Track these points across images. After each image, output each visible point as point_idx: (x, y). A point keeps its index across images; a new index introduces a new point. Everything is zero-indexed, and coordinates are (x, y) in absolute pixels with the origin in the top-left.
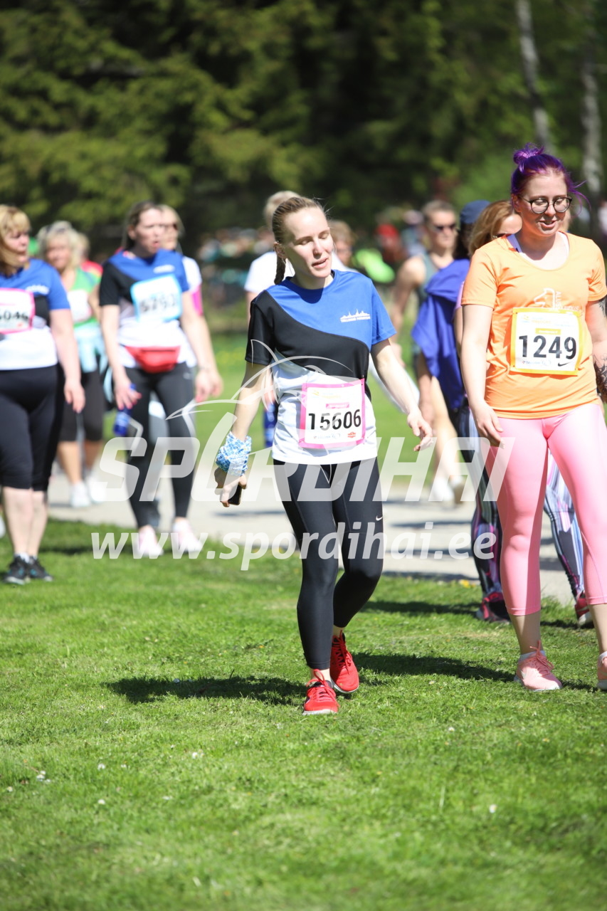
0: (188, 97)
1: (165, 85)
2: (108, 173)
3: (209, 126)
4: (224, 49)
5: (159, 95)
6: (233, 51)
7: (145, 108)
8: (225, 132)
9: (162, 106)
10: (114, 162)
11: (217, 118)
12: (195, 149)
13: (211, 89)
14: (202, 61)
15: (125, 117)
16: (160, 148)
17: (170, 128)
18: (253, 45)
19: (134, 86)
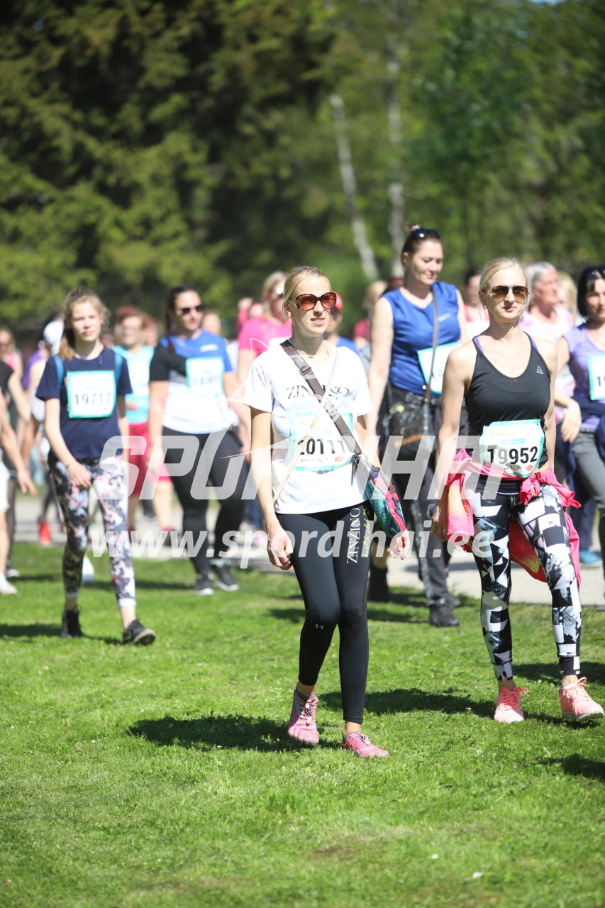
0: (92, 218)
1: (74, 208)
2: (31, 278)
3: (111, 240)
4: (119, 181)
5: (69, 216)
6: (126, 183)
7: (58, 226)
8: (123, 244)
9: (71, 225)
10: (35, 269)
11: (116, 234)
12: (100, 258)
13: (110, 211)
14: (102, 189)
15: (42, 233)
16: (71, 257)
17: (78, 242)
18: (142, 176)
19: (49, 210)
